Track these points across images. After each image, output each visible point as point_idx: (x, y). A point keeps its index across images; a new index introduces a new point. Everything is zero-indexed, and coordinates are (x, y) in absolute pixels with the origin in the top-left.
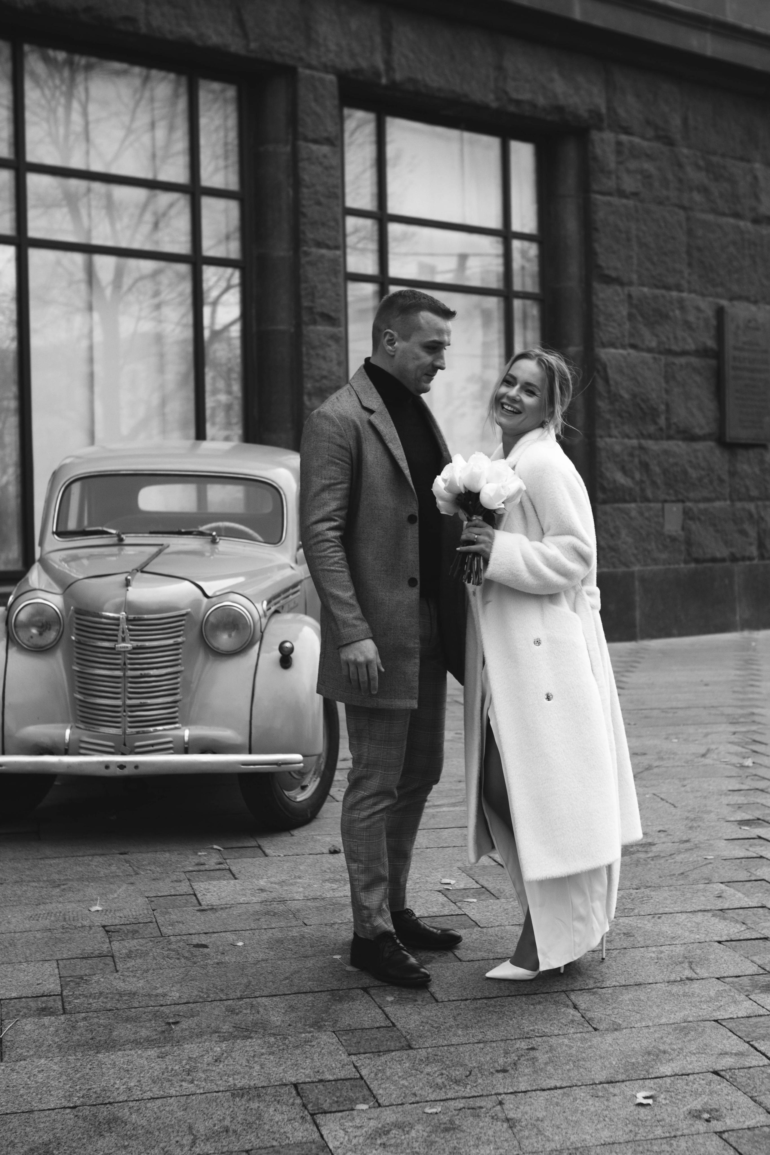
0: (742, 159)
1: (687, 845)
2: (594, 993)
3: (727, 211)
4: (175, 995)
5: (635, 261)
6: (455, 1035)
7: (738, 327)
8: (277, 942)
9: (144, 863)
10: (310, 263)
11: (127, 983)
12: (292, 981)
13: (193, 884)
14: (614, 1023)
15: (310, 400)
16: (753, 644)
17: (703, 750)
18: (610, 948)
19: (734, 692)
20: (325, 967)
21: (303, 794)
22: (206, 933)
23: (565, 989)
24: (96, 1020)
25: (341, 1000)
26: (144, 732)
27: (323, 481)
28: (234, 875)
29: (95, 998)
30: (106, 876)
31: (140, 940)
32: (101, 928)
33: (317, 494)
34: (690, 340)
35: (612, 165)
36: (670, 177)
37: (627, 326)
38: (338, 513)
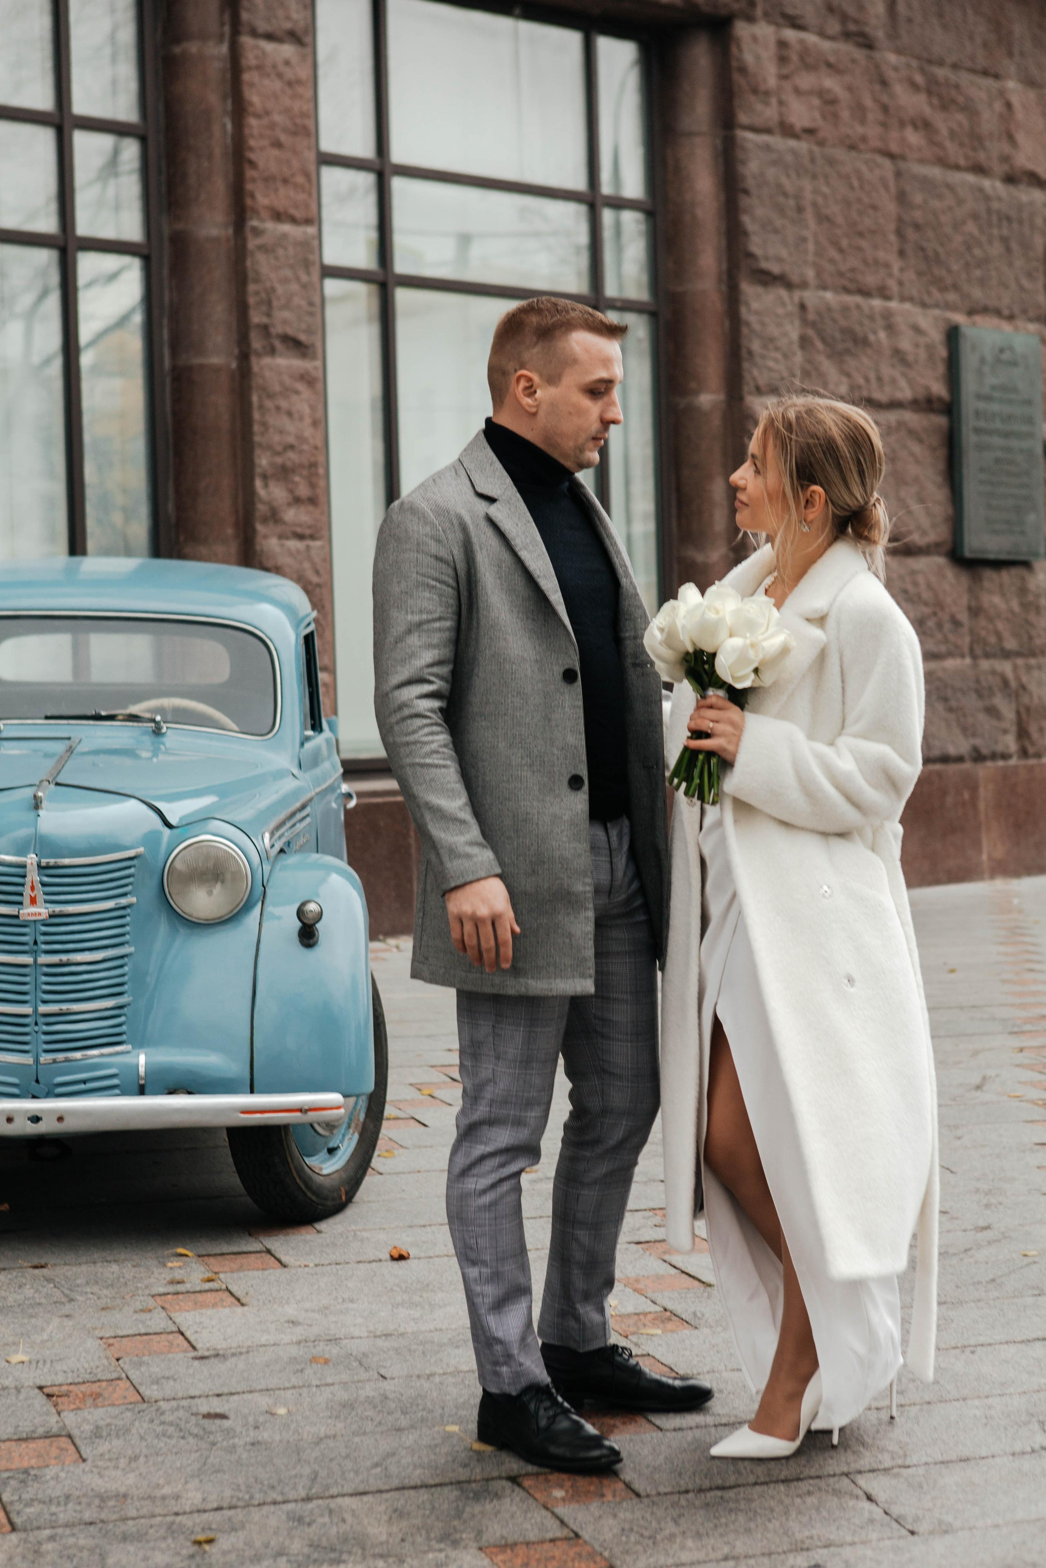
0: (985, 73)
1: (988, 1234)
2: (897, 1476)
3: (962, 162)
4: (193, 1497)
5: (811, 246)
6: (683, 1547)
7: (983, 360)
8: (344, 1406)
9: (79, 1281)
10: (263, 248)
11: (106, 1479)
12: (386, 1469)
13: (172, 1315)
14: (940, 1522)
15: (266, 486)
16: (1016, 901)
17: (976, 1079)
18: (903, 1403)
19: (1004, 981)
20: (436, 1446)
21: (331, 1162)
22: (218, 1395)
23: (845, 1469)
24: (71, 1541)
25: (477, 1497)
26: (67, 1060)
27: (409, 617)
28: (238, 1300)
29: (59, 1504)
30: (19, 1305)
31: (109, 1409)
32: (37, 1391)
33: (399, 640)
34: (903, 383)
35: (772, 82)
36: (868, 102)
37: (799, 358)
38: (435, 670)
